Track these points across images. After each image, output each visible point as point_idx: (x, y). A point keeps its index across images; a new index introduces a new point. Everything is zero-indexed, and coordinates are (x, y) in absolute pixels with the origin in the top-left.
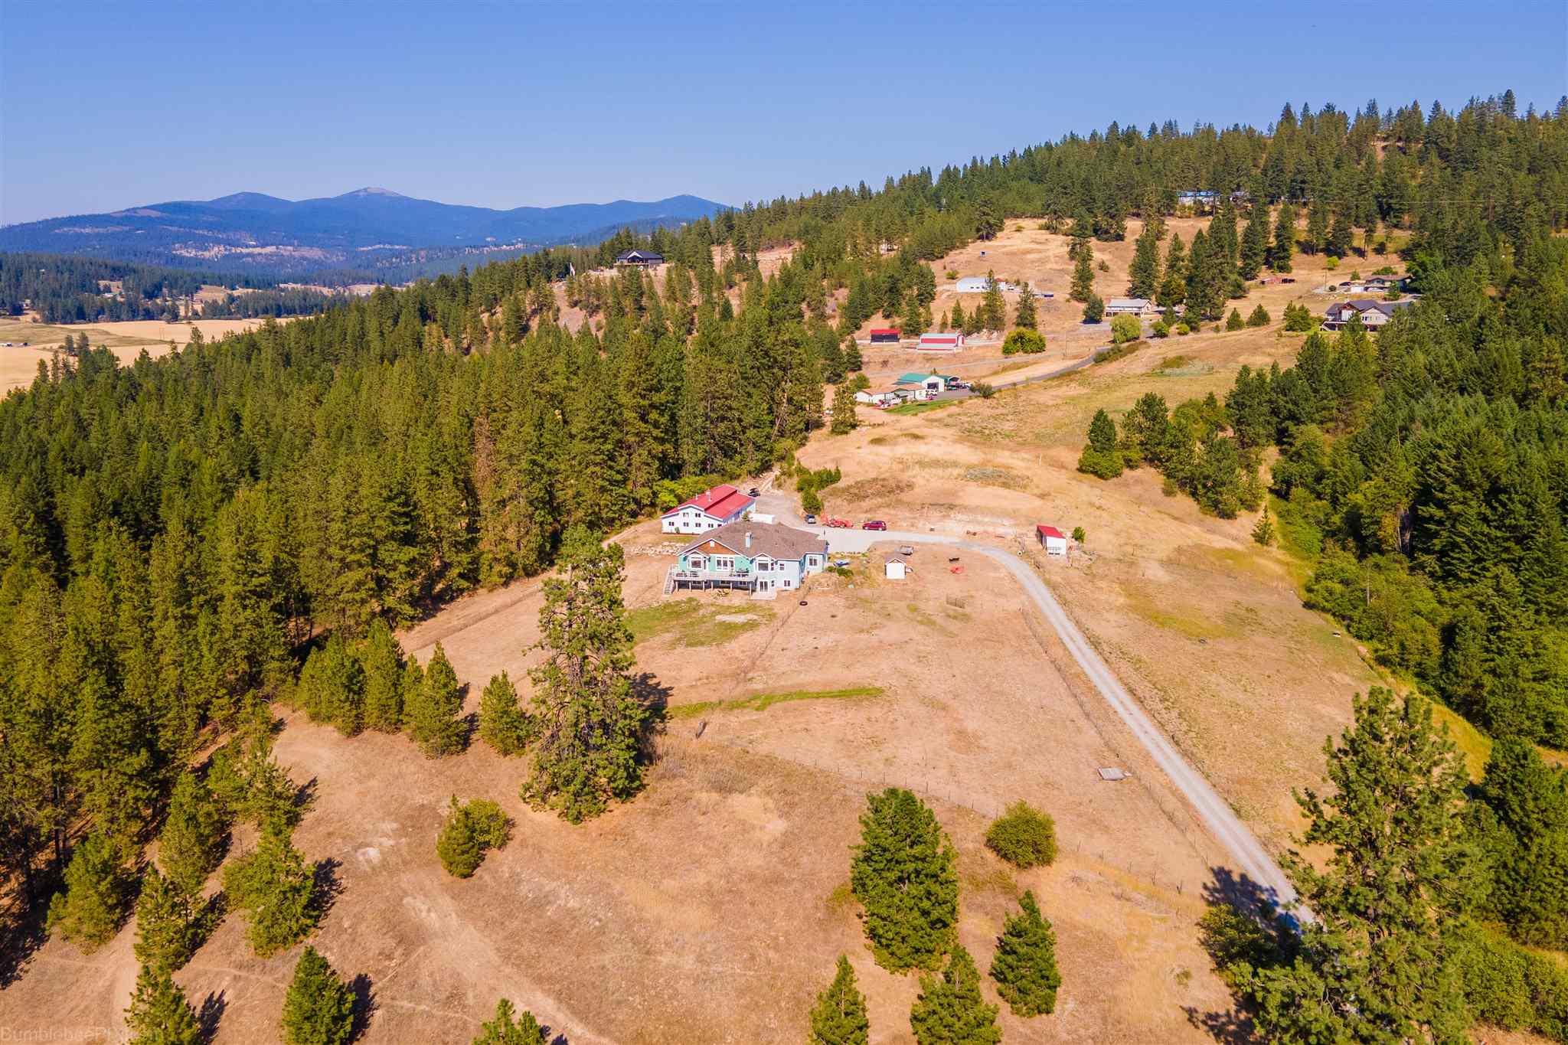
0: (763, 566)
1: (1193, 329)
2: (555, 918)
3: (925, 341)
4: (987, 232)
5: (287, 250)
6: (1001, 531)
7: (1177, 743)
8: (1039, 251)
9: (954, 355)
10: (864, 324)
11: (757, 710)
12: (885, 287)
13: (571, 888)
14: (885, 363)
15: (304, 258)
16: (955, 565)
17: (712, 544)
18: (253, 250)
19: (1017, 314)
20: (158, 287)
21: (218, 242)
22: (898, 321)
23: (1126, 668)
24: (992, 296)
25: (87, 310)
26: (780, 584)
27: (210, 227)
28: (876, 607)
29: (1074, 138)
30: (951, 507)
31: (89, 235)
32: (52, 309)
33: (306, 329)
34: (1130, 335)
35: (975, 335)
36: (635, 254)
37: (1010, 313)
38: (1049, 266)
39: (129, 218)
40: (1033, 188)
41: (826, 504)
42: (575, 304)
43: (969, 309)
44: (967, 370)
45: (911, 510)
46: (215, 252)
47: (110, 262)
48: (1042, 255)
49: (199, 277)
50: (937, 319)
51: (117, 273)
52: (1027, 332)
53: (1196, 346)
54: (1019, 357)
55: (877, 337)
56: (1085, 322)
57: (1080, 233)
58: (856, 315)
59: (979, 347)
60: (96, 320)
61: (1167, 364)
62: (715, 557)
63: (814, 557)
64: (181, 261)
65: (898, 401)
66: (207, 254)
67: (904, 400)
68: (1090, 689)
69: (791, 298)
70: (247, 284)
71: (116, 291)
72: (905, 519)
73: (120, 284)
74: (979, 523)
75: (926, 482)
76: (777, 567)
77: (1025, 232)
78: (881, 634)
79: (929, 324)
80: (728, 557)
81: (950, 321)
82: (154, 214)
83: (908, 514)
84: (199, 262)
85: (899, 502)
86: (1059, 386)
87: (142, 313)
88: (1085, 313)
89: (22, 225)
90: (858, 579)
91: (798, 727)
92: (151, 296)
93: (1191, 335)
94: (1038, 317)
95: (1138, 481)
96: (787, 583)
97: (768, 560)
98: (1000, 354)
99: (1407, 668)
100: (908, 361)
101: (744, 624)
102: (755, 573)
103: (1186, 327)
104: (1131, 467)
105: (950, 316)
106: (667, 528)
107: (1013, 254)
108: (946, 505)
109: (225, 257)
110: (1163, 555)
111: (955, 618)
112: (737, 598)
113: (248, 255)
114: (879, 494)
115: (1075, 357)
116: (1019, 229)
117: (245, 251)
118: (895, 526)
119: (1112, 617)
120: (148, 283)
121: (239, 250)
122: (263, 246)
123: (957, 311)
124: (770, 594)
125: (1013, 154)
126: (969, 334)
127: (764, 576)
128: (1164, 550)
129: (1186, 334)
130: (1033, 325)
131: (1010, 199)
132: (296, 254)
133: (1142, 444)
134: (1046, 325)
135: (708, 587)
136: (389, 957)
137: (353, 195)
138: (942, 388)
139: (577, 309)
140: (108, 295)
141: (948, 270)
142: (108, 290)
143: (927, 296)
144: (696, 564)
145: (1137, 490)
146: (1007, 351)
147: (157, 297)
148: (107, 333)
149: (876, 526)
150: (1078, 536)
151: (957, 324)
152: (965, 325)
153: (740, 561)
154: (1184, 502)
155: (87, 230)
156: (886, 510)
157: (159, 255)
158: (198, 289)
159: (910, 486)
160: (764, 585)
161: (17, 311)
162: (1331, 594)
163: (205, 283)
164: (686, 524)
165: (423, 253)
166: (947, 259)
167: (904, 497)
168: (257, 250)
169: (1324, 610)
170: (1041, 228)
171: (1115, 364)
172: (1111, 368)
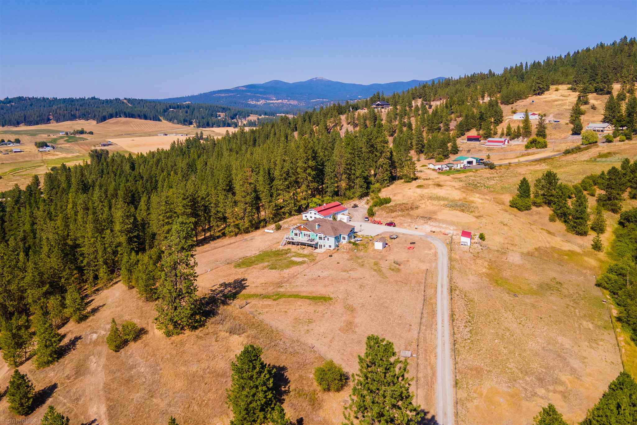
0: (320, 238)
1: (627, 139)
2: (133, 374)
3: (489, 141)
4: (540, 91)
5: (285, 101)
6: (447, 231)
7: (454, 345)
8: (562, 100)
9: (502, 148)
10: (466, 133)
11: (274, 300)
12: (478, 116)
13: (145, 364)
14: (469, 151)
15: (290, 104)
16: (412, 245)
17: (302, 227)
18: (274, 101)
19: (537, 130)
20: (236, 115)
21: (263, 98)
22: (481, 132)
23: (460, 303)
24: (526, 121)
25: (210, 123)
26: (327, 246)
27: (261, 93)
28: (360, 261)
29: (602, 45)
30: (430, 219)
31: (223, 97)
32: (199, 123)
33: (253, 132)
34: (591, 141)
35: (516, 139)
36: (378, 102)
37: (534, 129)
38: (565, 107)
39: (236, 90)
40: (571, 70)
41: (377, 213)
42: (349, 124)
43: (514, 127)
44: (504, 155)
45: (412, 219)
46: (261, 102)
47: (222, 106)
48: (563, 102)
49: (250, 112)
50: (499, 131)
51: (224, 110)
52: (540, 139)
53: (623, 147)
54: (534, 150)
55: (470, 139)
56: (573, 134)
57: (585, 91)
58: (462, 130)
59: (515, 145)
60: (212, 127)
61: (601, 156)
62: (303, 232)
63: (344, 236)
64: (249, 105)
65: (448, 168)
66: (259, 103)
67: (450, 169)
68: (433, 311)
69: (435, 121)
70: (266, 114)
71: (222, 116)
72: (407, 223)
73: (224, 114)
74: (440, 227)
75: (426, 206)
76: (326, 239)
77: (560, 91)
78: (353, 274)
79: (496, 133)
80: (308, 233)
81: (505, 132)
82: (244, 89)
83: (409, 221)
84: (255, 106)
85: (408, 214)
86: (536, 165)
87: (227, 124)
88: (572, 130)
89: (204, 94)
90: (361, 247)
91: (283, 310)
92: (233, 118)
93: (627, 141)
94: (547, 132)
95: (538, 213)
96: (330, 246)
97: (322, 236)
98: (524, 148)
99: (629, 325)
100: (480, 150)
101: (299, 262)
102: (317, 240)
103: (624, 138)
104: (537, 206)
105: (505, 130)
106: (304, 218)
107: (549, 102)
108: (428, 218)
109: (265, 104)
110: (525, 251)
111: (393, 270)
112: (308, 250)
113: (272, 103)
114: (402, 210)
115: (557, 151)
116: (557, 90)
117: (271, 102)
118: (401, 225)
119: (472, 278)
120: (233, 112)
121: (269, 101)
122: (277, 100)
123: (509, 128)
124: (323, 250)
125: (569, 54)
126: (513, 139)
127: (321, 242)
128: (529, 247)
129: (623, 141)
130: (544, 136)
131: (558, 76)
132: (288, 103)
133: (544, 195)
134: (552, 135)
135: (298, 245)
136: (69, 379)
137: (311, 80)
138: (474, 163)
139: (350, 125)
140: (219, 118)
141: (514, 109)
142: (220, 116)
143: (499, 121)
144: (296, 234)
145: (536, 217)
146: (527, 147)
147: (234, 119)
148: (214, 132)
149: (390, 224)
150: (482, 237)
151: (508, 134)
152: (512, 135)
153: (312, 235)
154: (559, 225)
155: (223, 95)
156: (401, 218)
157: (243, 103)
158: (248, 116)
159: (417, 208)
160: (321, 246)
161: (191, 123)
162: (609, 280)
163: (251, 114)
164: (311, 217)
165: (332, 102)
166: (515, 104)
167: (411, 212)
168: (276, 101)
169: (605, 288)
170: (568, 89)
171: (574, 155)
172: (570, 157)
